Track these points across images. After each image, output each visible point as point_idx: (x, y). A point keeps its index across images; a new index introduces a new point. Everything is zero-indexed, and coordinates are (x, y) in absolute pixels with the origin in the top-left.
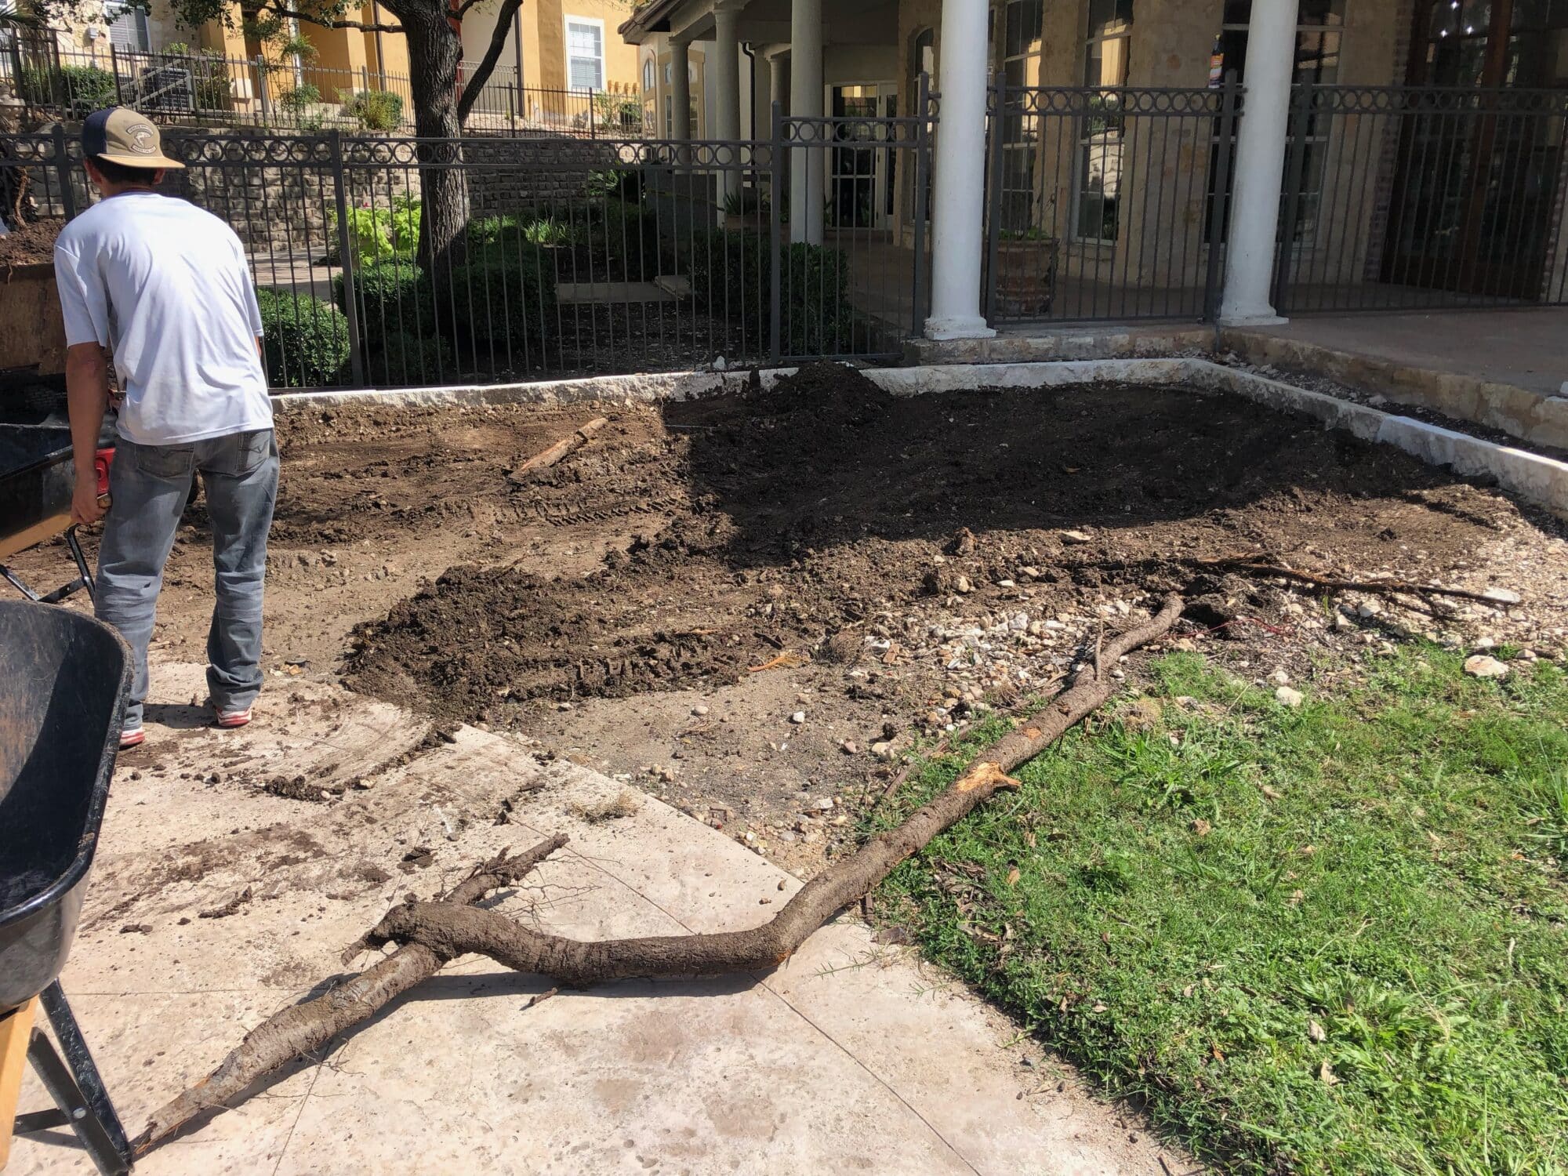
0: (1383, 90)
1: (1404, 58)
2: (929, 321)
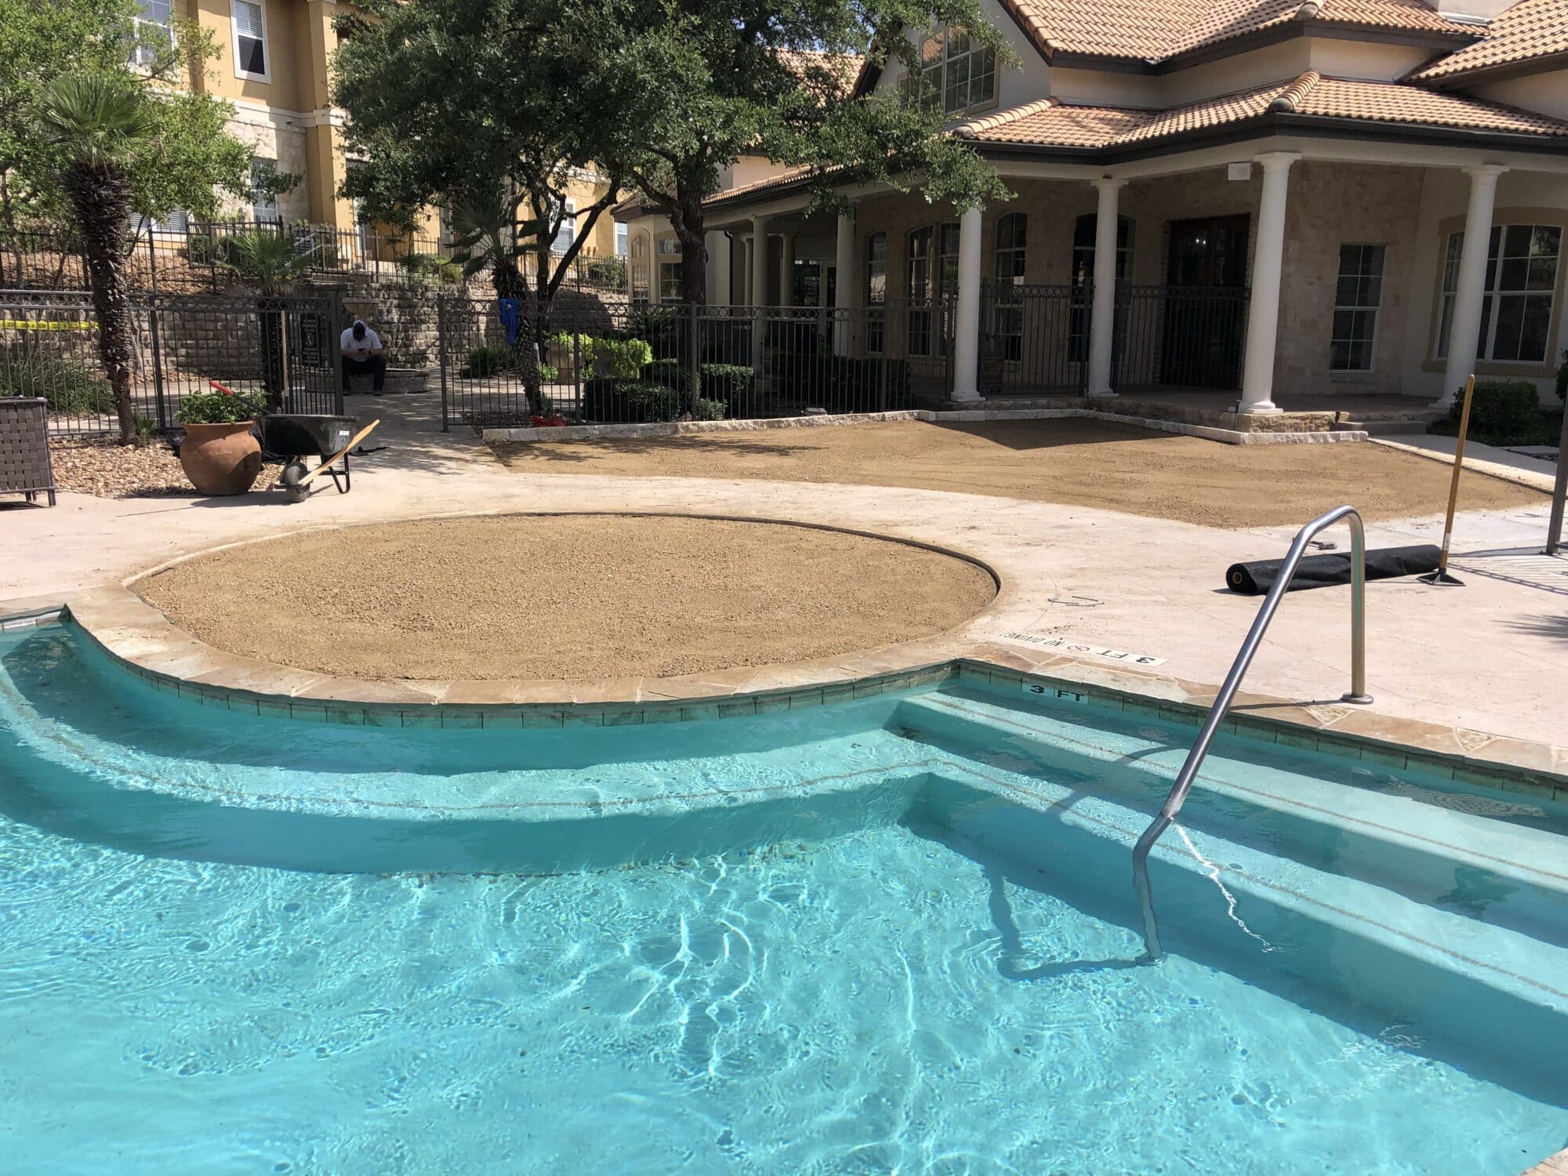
0: (1156, 287)
1: (1166, 266)
2: (954, 393)
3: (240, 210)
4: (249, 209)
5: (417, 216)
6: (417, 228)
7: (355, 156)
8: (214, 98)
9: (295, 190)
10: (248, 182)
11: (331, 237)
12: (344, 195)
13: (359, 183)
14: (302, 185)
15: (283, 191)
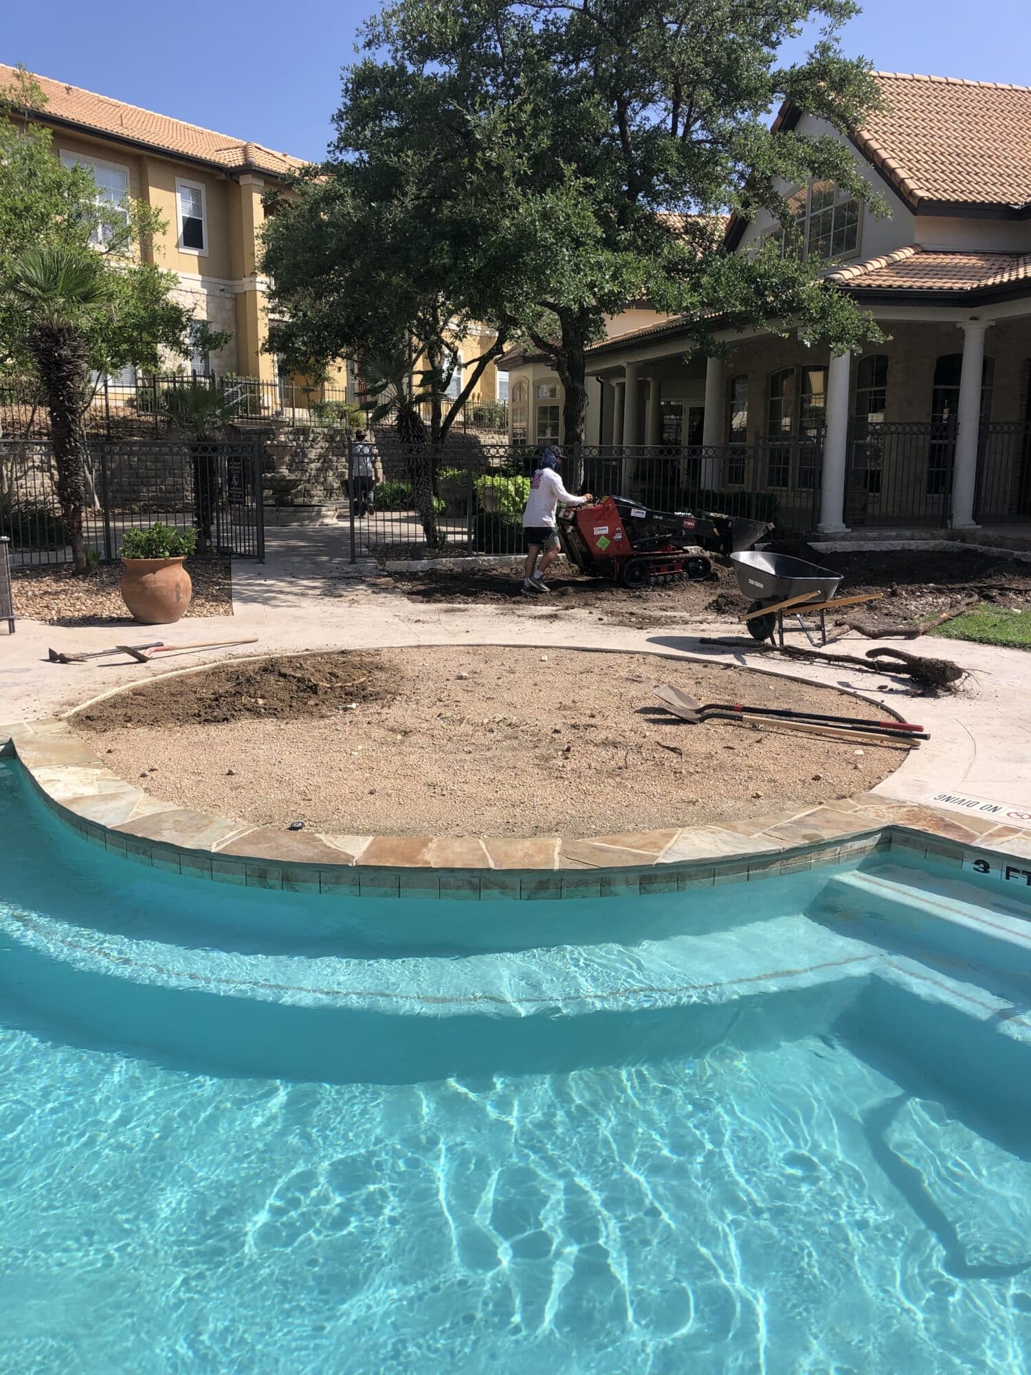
0: (1015, 423)
2: (821, 525)
3: (180, 366)
4: (188, 365)
5: (329, 368)
6: (327, 379)
7: (277, 316)
8: (160, 270)
9: (226, 346)
10: (187, 341)
11: (255, 387)
12: (266, 350)
13: (279, 341)
14: (232, 343)
15: (215, 348)
